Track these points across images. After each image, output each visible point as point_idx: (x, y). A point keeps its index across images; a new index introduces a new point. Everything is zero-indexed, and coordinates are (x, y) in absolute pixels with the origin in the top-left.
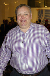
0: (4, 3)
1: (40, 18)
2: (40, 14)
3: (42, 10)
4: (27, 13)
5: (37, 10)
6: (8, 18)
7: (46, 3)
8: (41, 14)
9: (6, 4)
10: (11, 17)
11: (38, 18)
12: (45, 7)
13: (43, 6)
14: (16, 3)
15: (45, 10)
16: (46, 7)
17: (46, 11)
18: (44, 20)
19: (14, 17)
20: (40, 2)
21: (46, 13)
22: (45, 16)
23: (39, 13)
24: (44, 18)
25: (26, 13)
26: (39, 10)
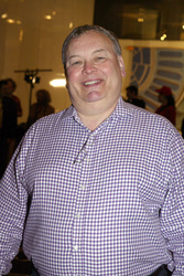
0: (4, 16)
1: (139, 79)
2: (137, 65)
3: (147, 51)
4: (102, 54)
5: (128, 48)
6: (16, 72)
7: (162, 23)
8: (142, 63)
9: (11, 21)
10: (27, 71)
11: (132, 78)
12: (158, 38)
13: (154, 34)
14: (49, 17)
15: (158, 49)
16: (162, 38)
17: (163, 53)
18: (151, 87)
19: (37, 71)
20: (140, 20)
21: (161, 63)
22: (159, 72)
23: (136, 59)
24: (155, 80)
25: (98, 55)
26: (136, 48)
